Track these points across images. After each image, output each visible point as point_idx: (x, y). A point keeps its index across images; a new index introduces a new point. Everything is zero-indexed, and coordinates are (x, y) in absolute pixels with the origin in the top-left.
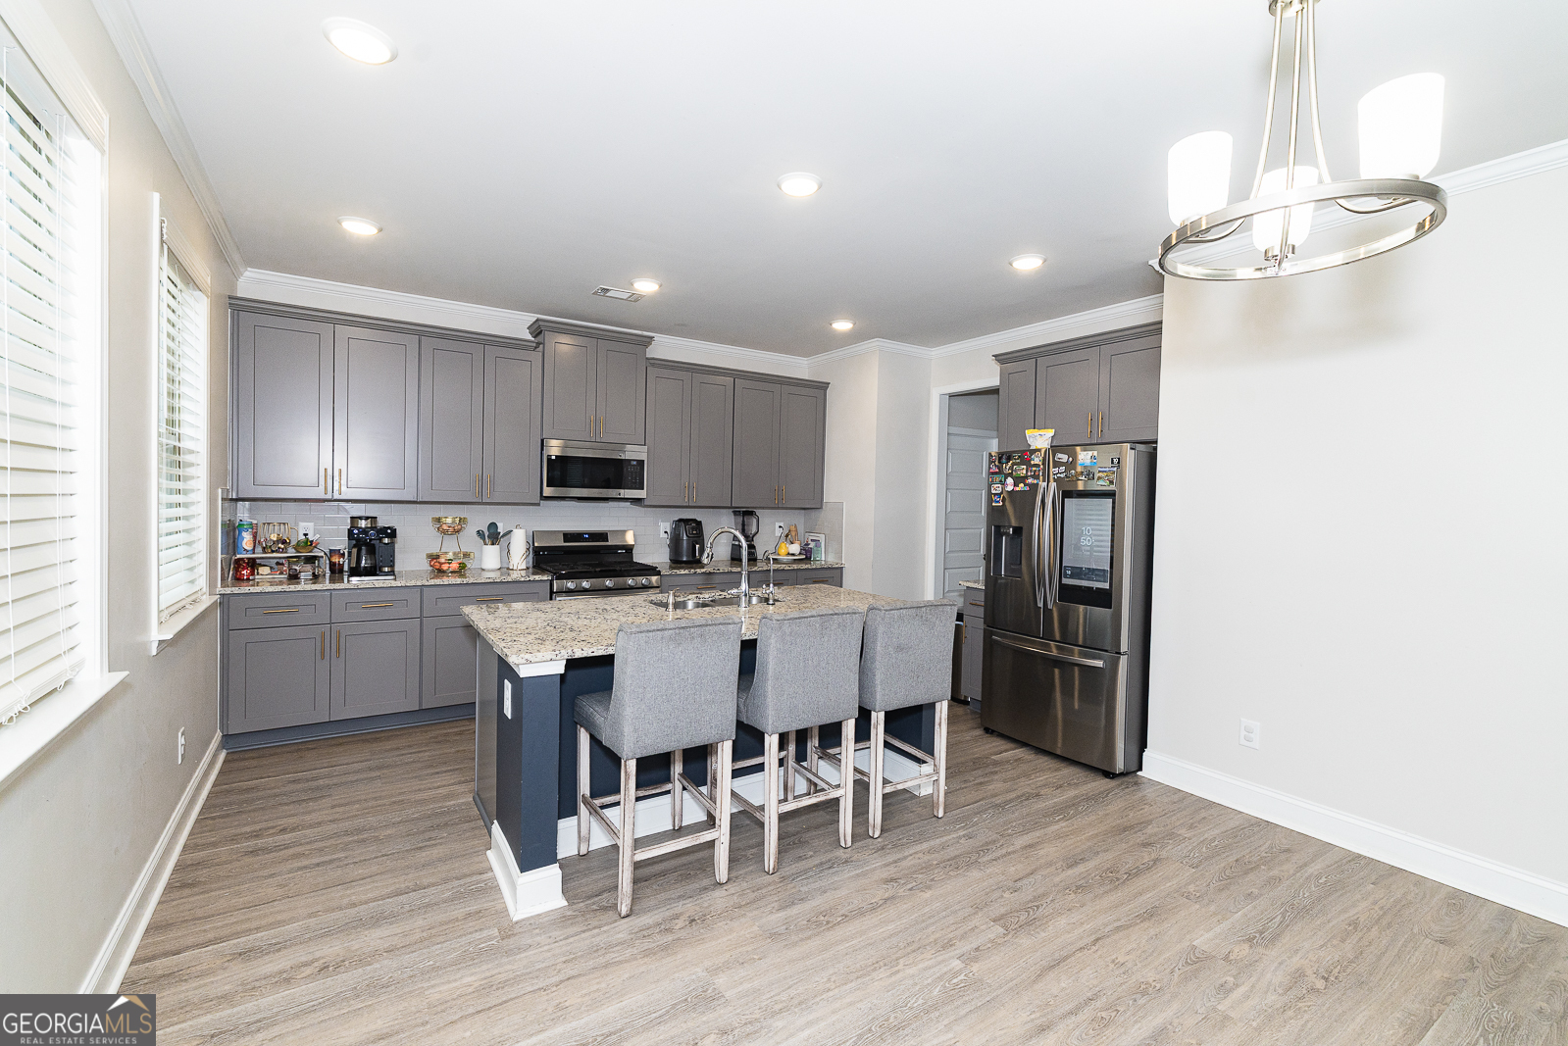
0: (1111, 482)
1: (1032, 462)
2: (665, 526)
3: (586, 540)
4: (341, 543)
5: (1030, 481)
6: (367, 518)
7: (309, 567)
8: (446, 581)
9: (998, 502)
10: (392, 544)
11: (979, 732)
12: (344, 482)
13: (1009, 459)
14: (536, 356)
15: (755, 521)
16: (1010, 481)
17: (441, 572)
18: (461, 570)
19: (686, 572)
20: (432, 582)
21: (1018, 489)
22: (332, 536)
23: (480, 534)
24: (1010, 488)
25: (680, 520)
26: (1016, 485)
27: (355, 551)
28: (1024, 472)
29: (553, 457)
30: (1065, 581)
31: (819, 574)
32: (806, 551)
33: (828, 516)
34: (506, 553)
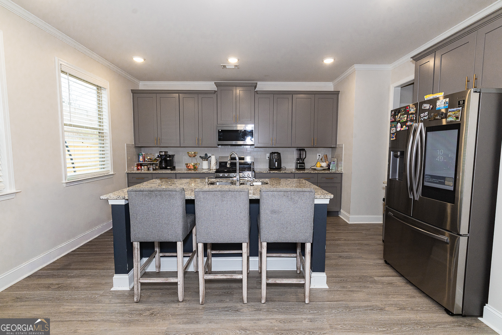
0: (457, 118)
1: (410, 112)
2: (268, 155)
5: (409, 123)
6: (164, 152)
7: (151, 166)
9: (393, 138)
10: (173, 160)
11: (382, 262)
13: (399, 112)
14: (215, 96)
15: (304, 153)
16: (399, 125)
17: (190, 169)
18: (195, 169)
19: (277, 172)
21: (402, 129)
23: (201, 157)
24: (399, 129)
26: (402, 127)
28: (406, 118)
29: (220, 131)
30: (426, 184)
31: (331, 175)
32: (329, 166)
33: (338, 151)
34: (210, 163)
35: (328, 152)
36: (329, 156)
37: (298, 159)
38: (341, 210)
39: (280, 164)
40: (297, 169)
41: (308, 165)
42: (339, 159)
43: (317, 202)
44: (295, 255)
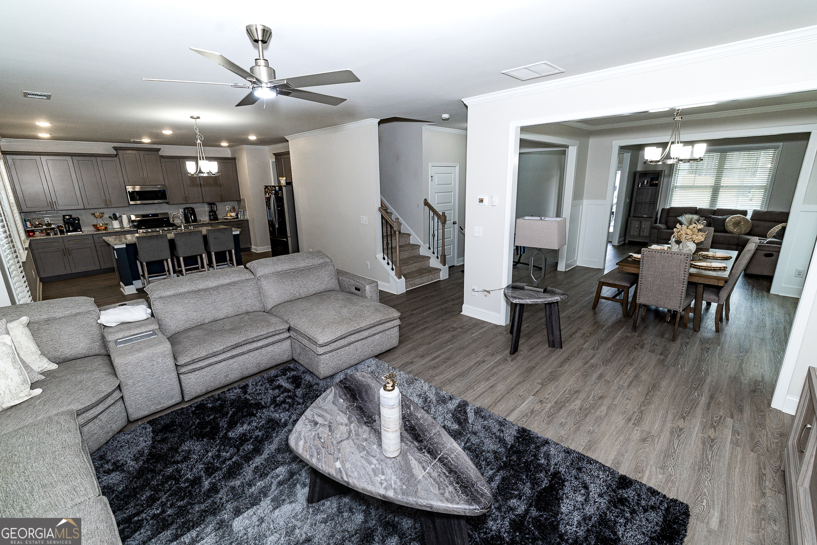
2: (181, 211)
3: (150, 217)
4: (61, 224)
6: (68, 215)
7: (52, 231)
8: (100, 232)
10: (79, 223)
12: (57, 205)
14: (116, 159)
15: (215, 206)
17: (99, 230)
18: (106, 229)
20: (96, 233)
22: (57, 222)
23: (110, 217)
25: (186, 208)
27: (67, 225)
29: (131, 192)
31: (240, 222)
32: (237, 215)
33: (242, 203)
34: (121, 222)
35: (235, 204)
36: (236, 207)
37: (210, 212)
38: (252, 246)
39: (195, 217)
40: (210, 219)
41: (220, 217)
42: (244, 211)
43: (234, 233)
44: (226, 263)
